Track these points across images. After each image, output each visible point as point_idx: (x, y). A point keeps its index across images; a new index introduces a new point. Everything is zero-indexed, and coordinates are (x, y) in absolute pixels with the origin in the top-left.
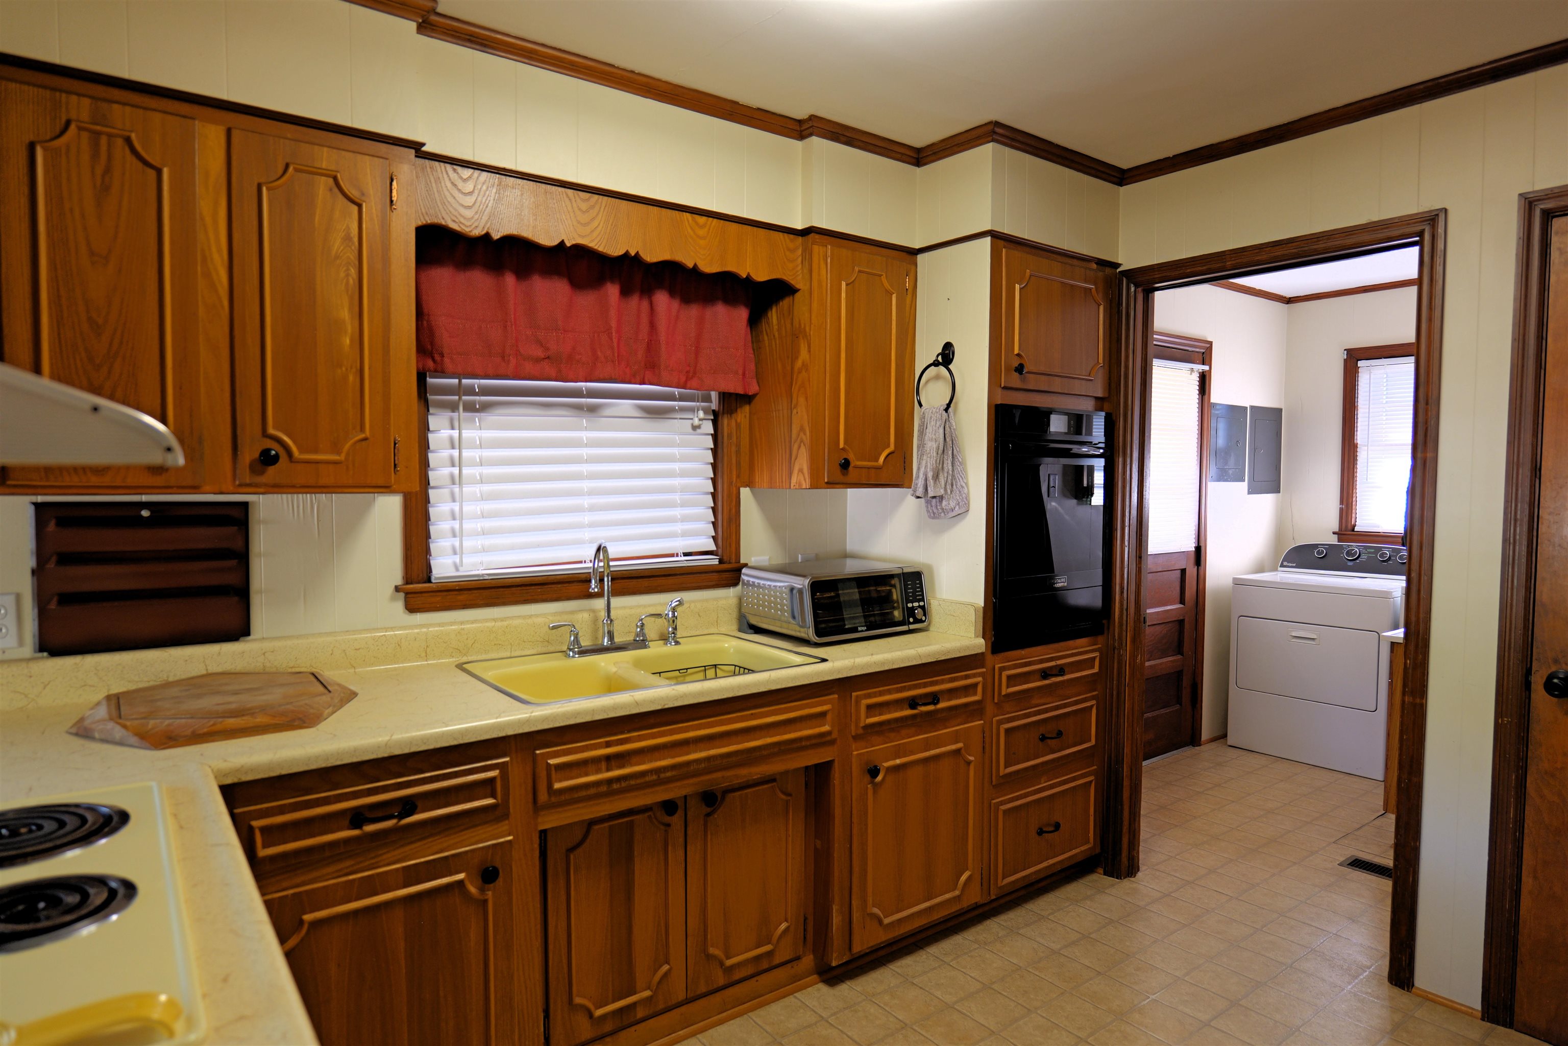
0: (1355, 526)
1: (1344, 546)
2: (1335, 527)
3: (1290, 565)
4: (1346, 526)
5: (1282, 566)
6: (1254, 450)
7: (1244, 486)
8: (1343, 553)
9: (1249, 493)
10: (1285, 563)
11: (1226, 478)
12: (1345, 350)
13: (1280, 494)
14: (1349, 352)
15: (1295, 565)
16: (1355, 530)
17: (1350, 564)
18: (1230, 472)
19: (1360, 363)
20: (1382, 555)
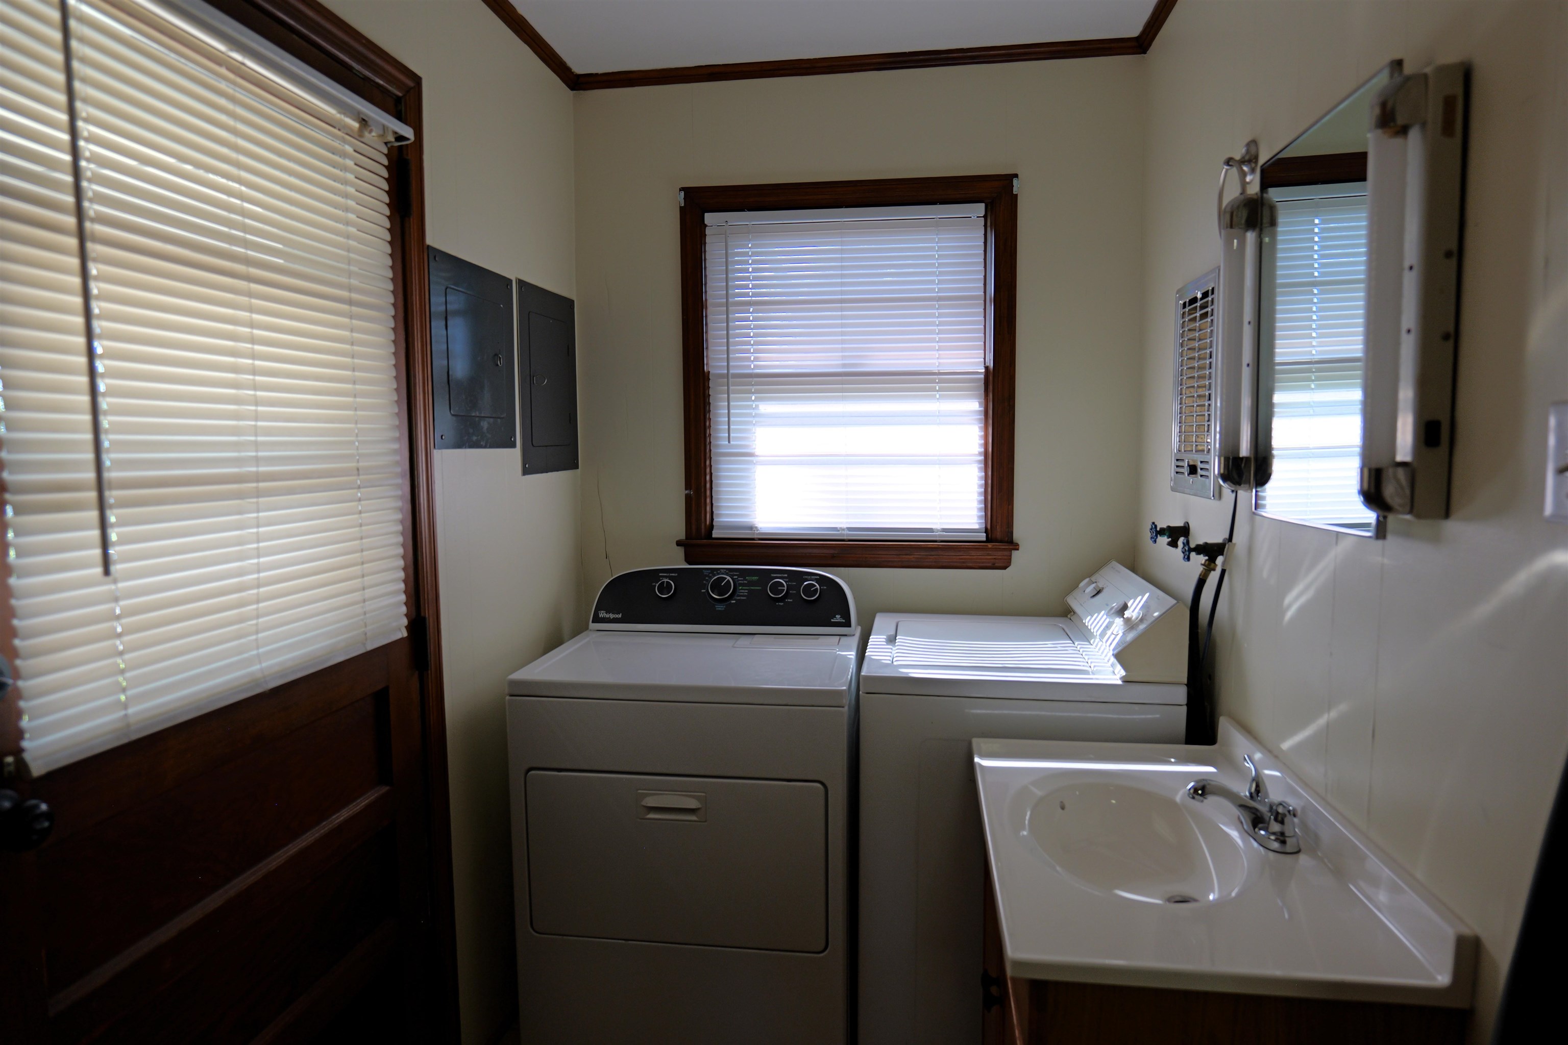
0: (712, 527)
1: (706, 573)
2: (680, 532)
3: (612, 616)
4: (698, 529)
5: (597, 619)
6: (528, 379)
7: (513, 456)
8: (705, 587)
9: (526, 471)
10: (602, 614)
11: (475, 438)
12: (682, 189)
13: (578, 471)
14: (689, 192)
15: (620, 616)
16: (714, 536)
17: (720, 607)
18: (485, 425)
19: (709, 218)
20: (776, 587)
